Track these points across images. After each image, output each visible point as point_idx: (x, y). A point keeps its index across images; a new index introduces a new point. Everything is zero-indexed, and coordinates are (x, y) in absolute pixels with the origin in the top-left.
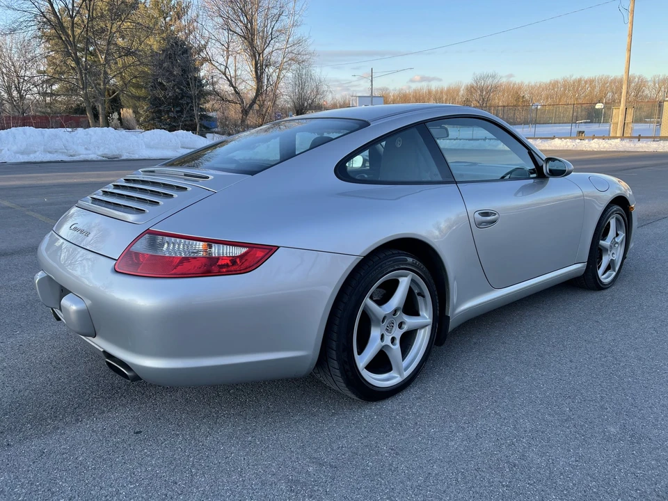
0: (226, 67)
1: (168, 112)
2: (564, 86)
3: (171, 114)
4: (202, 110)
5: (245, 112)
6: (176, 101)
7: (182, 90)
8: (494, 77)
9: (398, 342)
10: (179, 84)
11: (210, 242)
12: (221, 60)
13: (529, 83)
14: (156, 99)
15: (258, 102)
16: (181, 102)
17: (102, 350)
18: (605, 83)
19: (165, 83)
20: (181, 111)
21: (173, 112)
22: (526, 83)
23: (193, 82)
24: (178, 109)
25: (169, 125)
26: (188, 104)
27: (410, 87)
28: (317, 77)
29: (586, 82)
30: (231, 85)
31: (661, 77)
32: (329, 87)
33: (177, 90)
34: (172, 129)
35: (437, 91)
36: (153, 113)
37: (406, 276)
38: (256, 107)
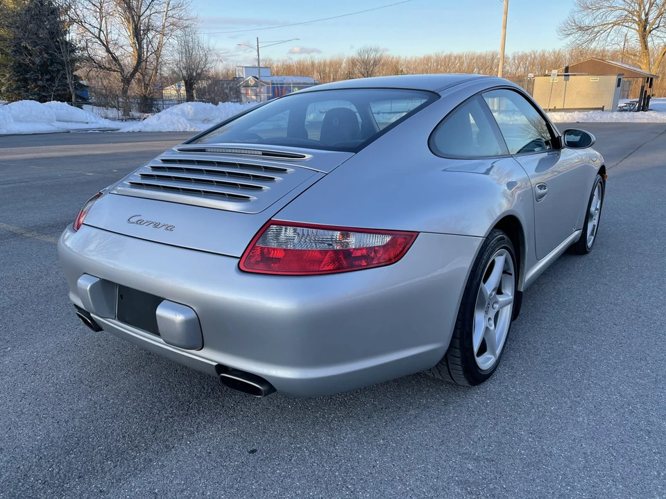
0: (100, 30)
1: (35, 80)
2: (437, 61)
3: (40, 83)
4: (76, 78)
5: (127, 81)
6: (44, 68)
7: (51, 55)
8: (376, 50)
9: (492, 322)
10: (47, 49)
11: (346, 231)
12: (95, 22)
13: (406, 57)
14: (20, 65)
15: (140, 71)
16: (50, 68)
17: (215, 364)
18: (472, 59)
19: (30, 48)
20: (52, 79)
21: (41, 80)
22: (403, 57)
23: (64, 46)
24: (48, 77)
25: (38, 95)
26: (59, 71)
27: (290, 59)
28: (205, 46)
29: (455, 58)
30: (108, 51)
31: (520, 54)
32: (218, 56)
33: (45, 55)
34: (42, 100)
35: (320, 64)
36: (17, 81)
37: (502, 255)
38: (138, 75)
